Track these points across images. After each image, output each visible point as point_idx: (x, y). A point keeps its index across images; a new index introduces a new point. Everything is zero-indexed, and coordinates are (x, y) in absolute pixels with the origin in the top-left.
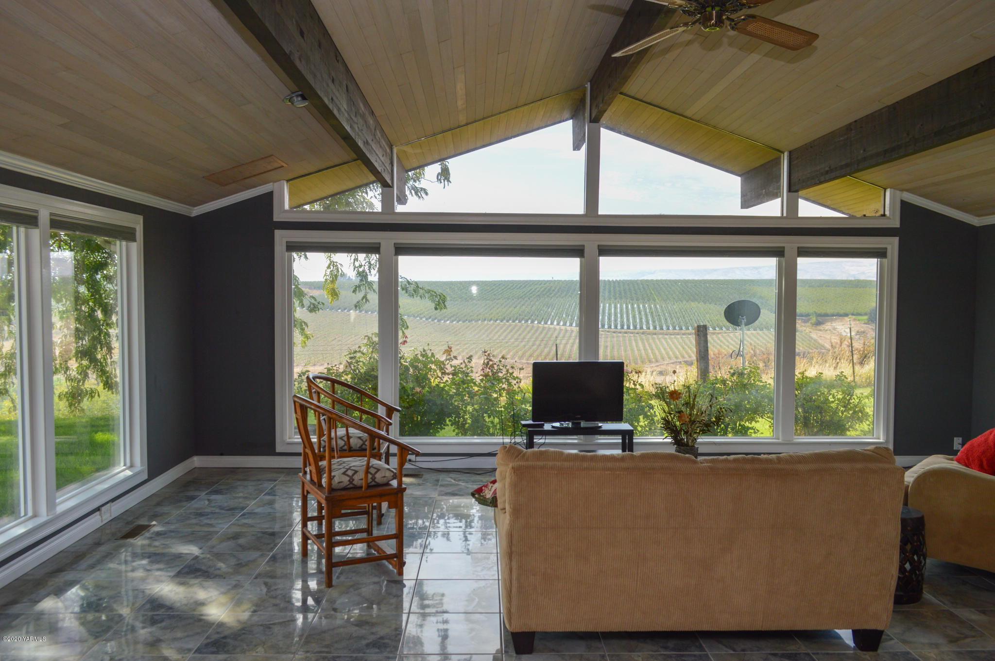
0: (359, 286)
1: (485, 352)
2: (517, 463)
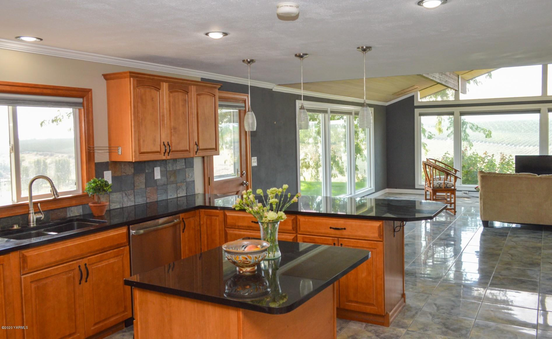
0: (450, 127)
1: (501, 153)
2: (482, 175)
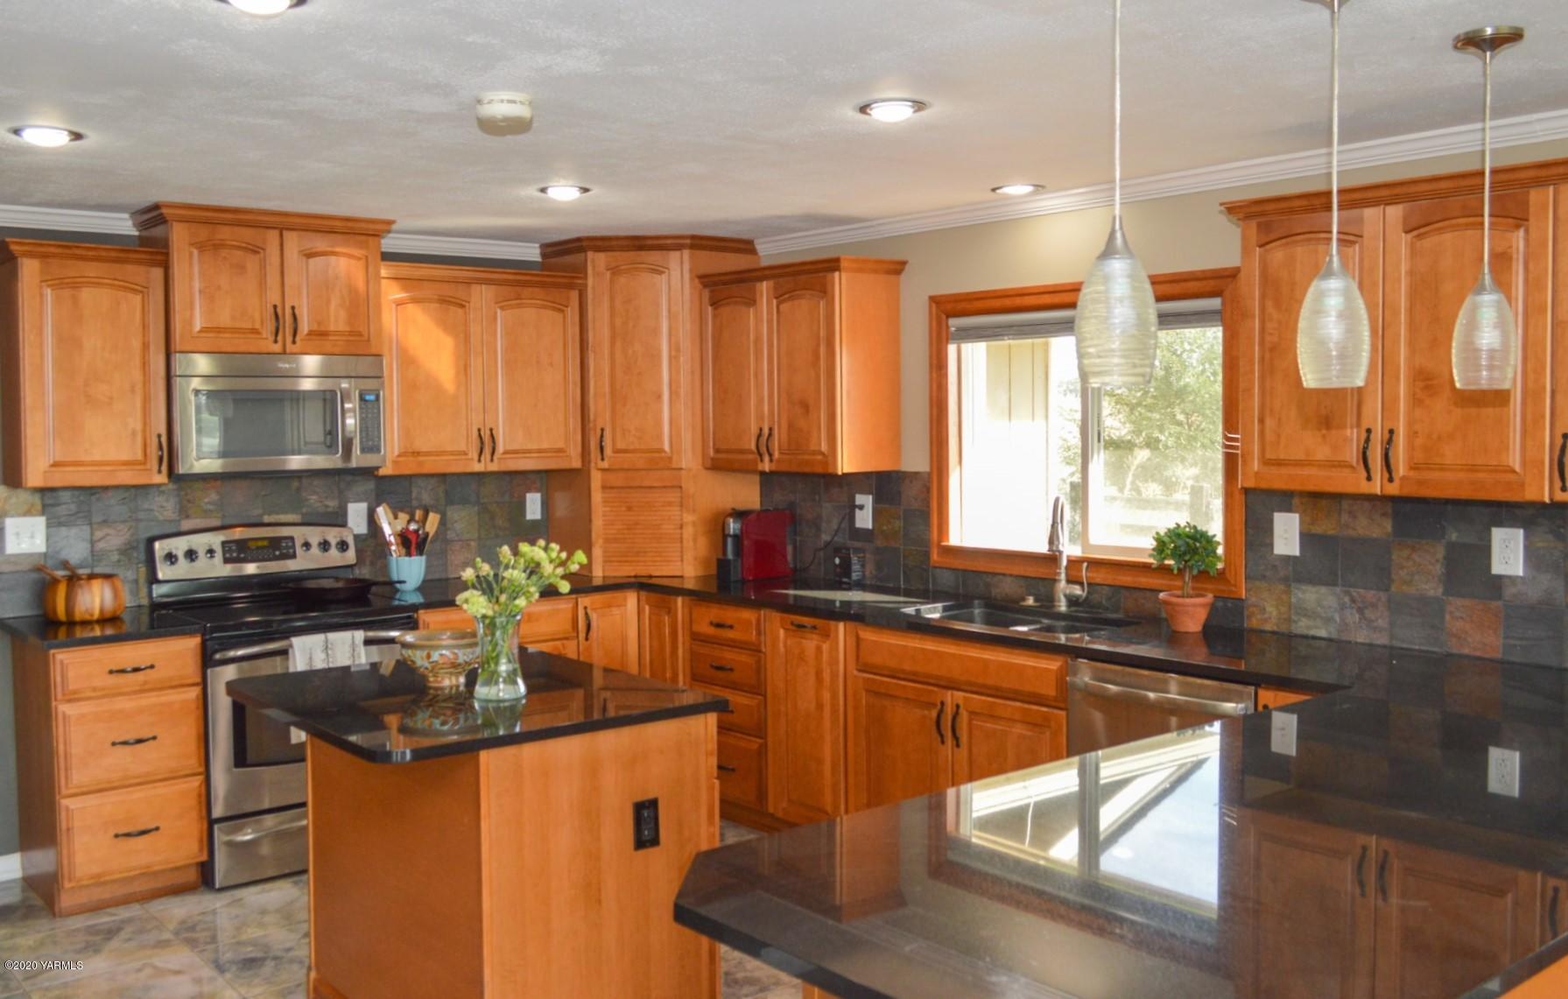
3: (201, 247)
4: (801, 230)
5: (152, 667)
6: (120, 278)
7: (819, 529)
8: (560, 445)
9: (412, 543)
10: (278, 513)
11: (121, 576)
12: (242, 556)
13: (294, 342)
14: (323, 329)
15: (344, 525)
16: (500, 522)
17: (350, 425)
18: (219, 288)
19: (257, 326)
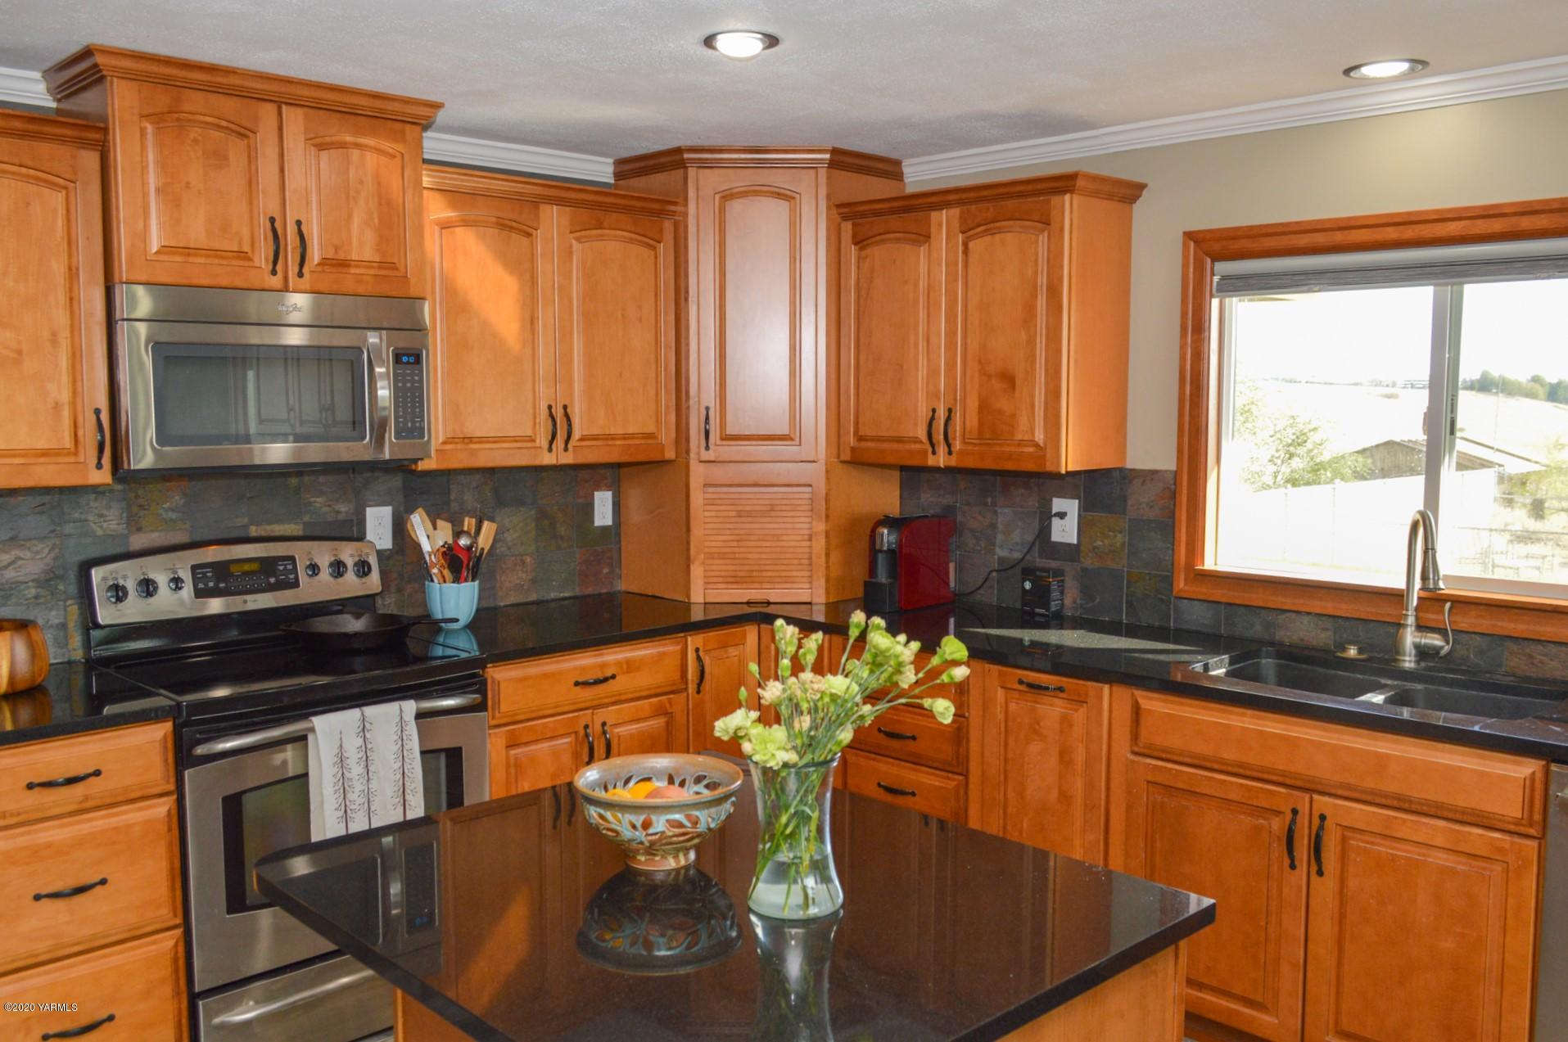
3: (157, 118)
4: (997, 141)
5: (97, 773)
6: (30, 164)
7: (991, 542)
8: (651, 428)
9: (458, 563)
10: (270, 523)
11: (40, 622)
12: (222, 585)
13: (300, 275)
14: (341, 256)
15: (360, 537)
16: (563, 529)
17: (383, 397)
18: (188, 186)
19: (246, 248)
